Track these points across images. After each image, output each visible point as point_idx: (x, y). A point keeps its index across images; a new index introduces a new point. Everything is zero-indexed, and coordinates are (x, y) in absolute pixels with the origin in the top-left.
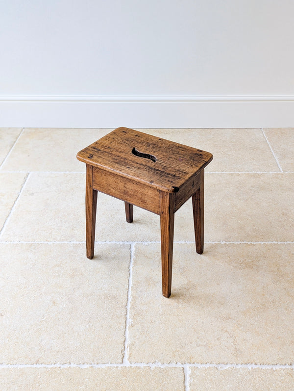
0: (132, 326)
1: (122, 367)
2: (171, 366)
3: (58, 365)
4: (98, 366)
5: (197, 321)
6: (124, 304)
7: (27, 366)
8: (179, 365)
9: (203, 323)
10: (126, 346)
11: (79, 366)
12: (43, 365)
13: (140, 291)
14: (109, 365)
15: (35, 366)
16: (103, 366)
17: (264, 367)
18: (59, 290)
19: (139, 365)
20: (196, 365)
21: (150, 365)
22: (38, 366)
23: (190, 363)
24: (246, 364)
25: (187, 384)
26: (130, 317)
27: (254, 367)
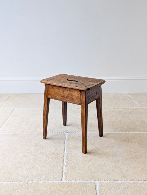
0: (67, 165)
1: (61, 182)
2: (88, 181)
3: (26, 182)
4: (48, 182)
5: (101, 163)
6: (62, 156)
7: (9, 182)
8: (93, 181)
9: (104, 164)
10: (63, 174)
11: (38, 182)
12: (18, 182)
13: (71, 151)
14: (54, 181)
15: (14, 182)
16: (51, 182)
17: (139, 182)
18: (28, 151)
19: (70, 181)
20: (102, 181)
21: (77, 181)
22: (15, 182)
23: (98, 180)
24: (129, 180)
25: (97, 189)
26: (66, 162)
27: (134, 182)
